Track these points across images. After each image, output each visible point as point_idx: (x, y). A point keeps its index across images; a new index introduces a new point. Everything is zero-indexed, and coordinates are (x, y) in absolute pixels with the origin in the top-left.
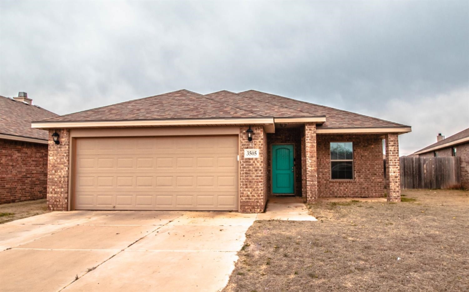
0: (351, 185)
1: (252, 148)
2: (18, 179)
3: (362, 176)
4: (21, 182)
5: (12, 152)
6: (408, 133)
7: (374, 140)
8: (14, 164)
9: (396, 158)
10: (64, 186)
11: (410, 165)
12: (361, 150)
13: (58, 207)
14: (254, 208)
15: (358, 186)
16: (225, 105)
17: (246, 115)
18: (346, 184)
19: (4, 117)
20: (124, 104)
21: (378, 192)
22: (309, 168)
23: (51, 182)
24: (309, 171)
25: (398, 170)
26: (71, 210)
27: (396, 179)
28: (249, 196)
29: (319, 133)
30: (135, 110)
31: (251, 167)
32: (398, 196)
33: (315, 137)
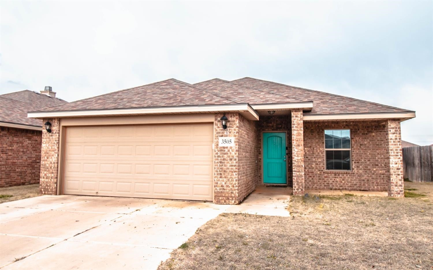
0: (349, 176)
1: (226, 136)
2: (28, 163)
3: (361, 167)
4: (31, 166)
5: (23, 140)
6: (412, 119)
7: (375, 127)
8: (25, 150)
9: (398, 147)
10: (54, 172)
11: (428, 155)
12: (359, 138)
13: (48, 191)
14: (228, 199)
15: (356, 178)
16: (204, 93)
17: (221, 102)
18: (343, 176)
19: (22, 108)
20: (112, 94)
21: (380, 185)
22: (295, 157)
23: (43, 168)
24: (295, 161)
25: (401, 161)
26: (60, 194)
27: (399, 171)
28: (223, 187)
29: (307, 121)
30: (119, 100)
31: (226, 156)
32: (401, 191)
33: (301, 124)
